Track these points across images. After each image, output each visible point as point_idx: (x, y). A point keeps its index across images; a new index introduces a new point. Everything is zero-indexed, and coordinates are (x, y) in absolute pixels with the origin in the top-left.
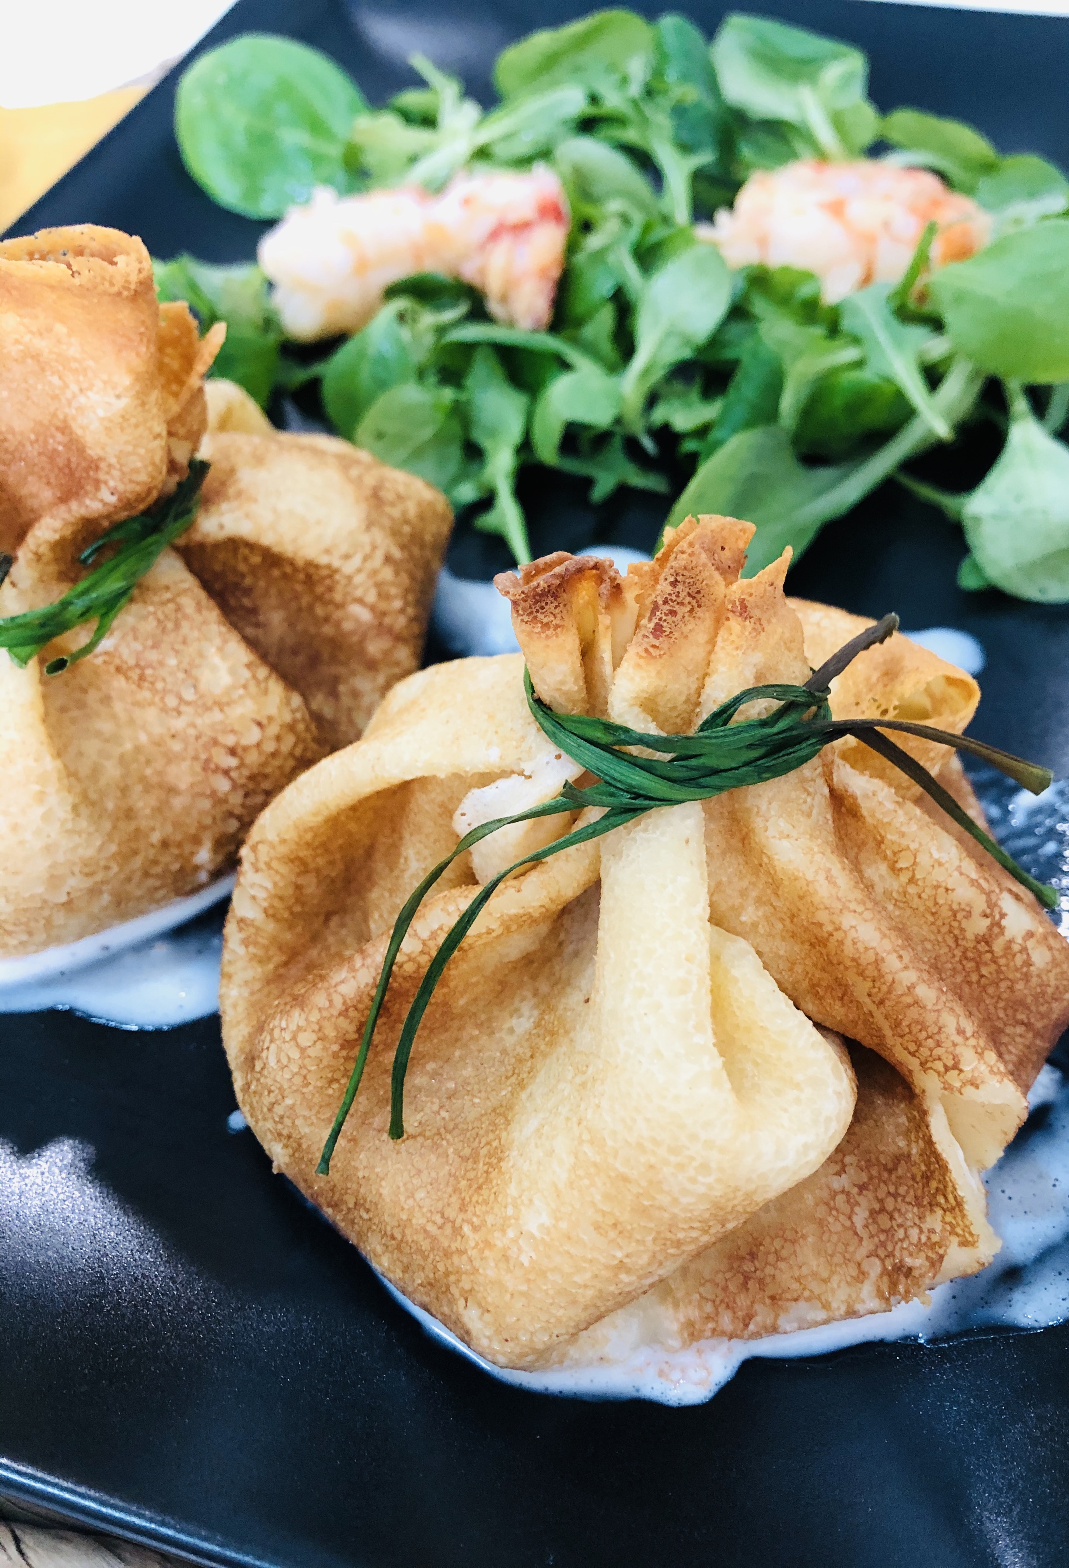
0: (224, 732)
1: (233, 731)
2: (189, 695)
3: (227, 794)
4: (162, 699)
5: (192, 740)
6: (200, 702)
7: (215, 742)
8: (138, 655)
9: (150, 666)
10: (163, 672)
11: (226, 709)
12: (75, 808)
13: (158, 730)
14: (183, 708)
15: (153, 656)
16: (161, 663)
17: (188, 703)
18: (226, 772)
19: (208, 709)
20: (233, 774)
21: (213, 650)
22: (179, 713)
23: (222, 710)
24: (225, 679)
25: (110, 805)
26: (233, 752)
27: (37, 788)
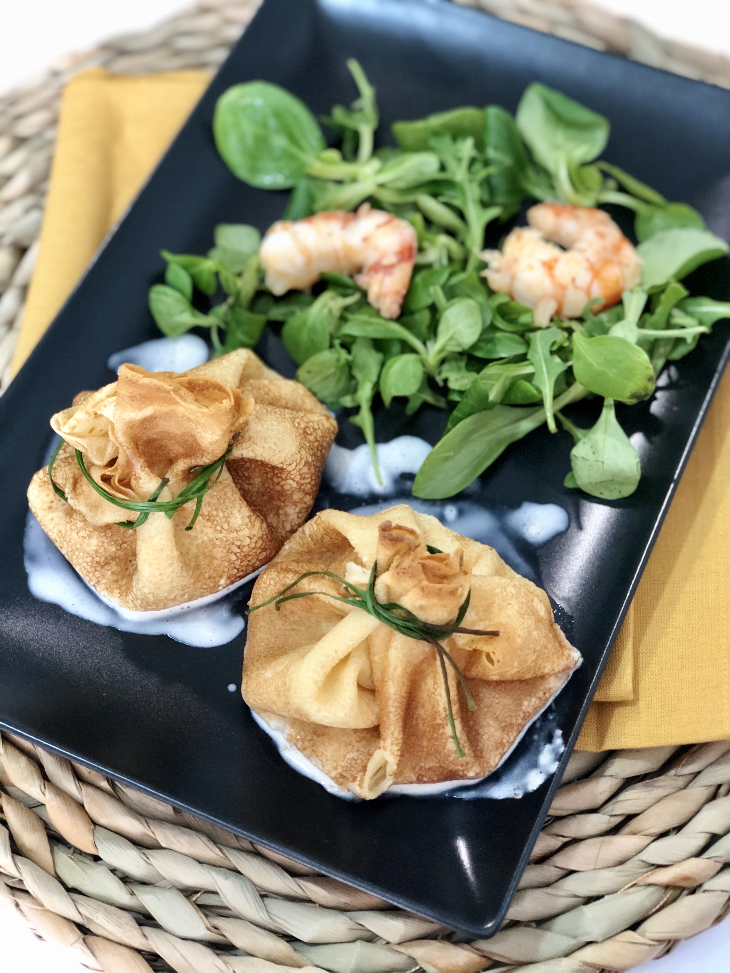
0: (236, 540)
1: (240, 540)
2: (226, 526)
3: (234, 561)
4: (215, 527)
5: (224, 541)
6: (229, 530)
7: (233, 543)
8: (209, 512)
9: (213, 516)
10: (218, 519)
11: (238, 532)
12: (182, 568)
13: (211, 536)
14: (223, 531)
15: (214, 513)
16: (217, 516)
17: (225, 530)
18: (235, 554)
19: (232, 532)
20: (238, 555)
21: (236, 511)
22: (221, 532)
23: (237, 533)
24: (240, 522)
25: (192, 564)
26: (239, 547)
27: (170, 562)
